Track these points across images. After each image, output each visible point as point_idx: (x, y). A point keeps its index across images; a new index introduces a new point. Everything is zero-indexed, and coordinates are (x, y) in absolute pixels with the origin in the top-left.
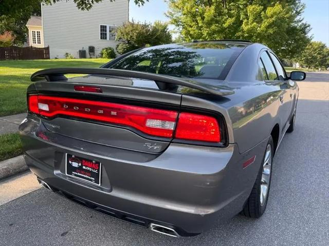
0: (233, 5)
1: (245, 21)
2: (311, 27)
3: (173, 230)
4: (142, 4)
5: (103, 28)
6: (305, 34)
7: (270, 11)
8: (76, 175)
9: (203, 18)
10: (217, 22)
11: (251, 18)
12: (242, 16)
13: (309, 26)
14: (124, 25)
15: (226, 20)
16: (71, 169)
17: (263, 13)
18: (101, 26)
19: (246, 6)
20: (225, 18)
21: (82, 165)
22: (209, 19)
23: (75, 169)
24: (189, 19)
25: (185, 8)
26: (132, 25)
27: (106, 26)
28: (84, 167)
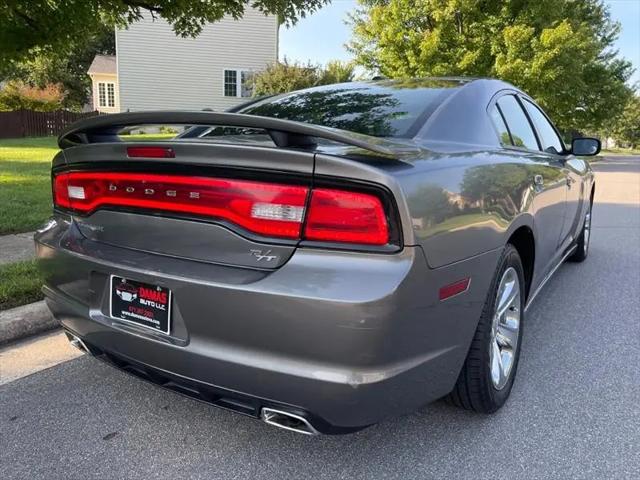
0: (477, 28)
1: (500, 56)
2: (633, 67)
3: (304, 420)
4: (294, 23)
5: (230, 76)
6: (623, 81)
7: (547, 35)
8: (128, 317)
9: (417, 53)
10: (445, 59)
11: (511, 51)
12: (494, 48)
13: (629, 65)
14: (268, 70)
15: (462, 55)
16: (120, 306)
17: (534, 40)
18: (226, 71)
19: (501, 27)
20: (461, 51)
21: (139, 298)
22: (430, 53)
23: (126, 305)
24: (390, 55)
25: (383, 34)
26: (285, 69)
27: (235, 72)
28: (142, 301)
